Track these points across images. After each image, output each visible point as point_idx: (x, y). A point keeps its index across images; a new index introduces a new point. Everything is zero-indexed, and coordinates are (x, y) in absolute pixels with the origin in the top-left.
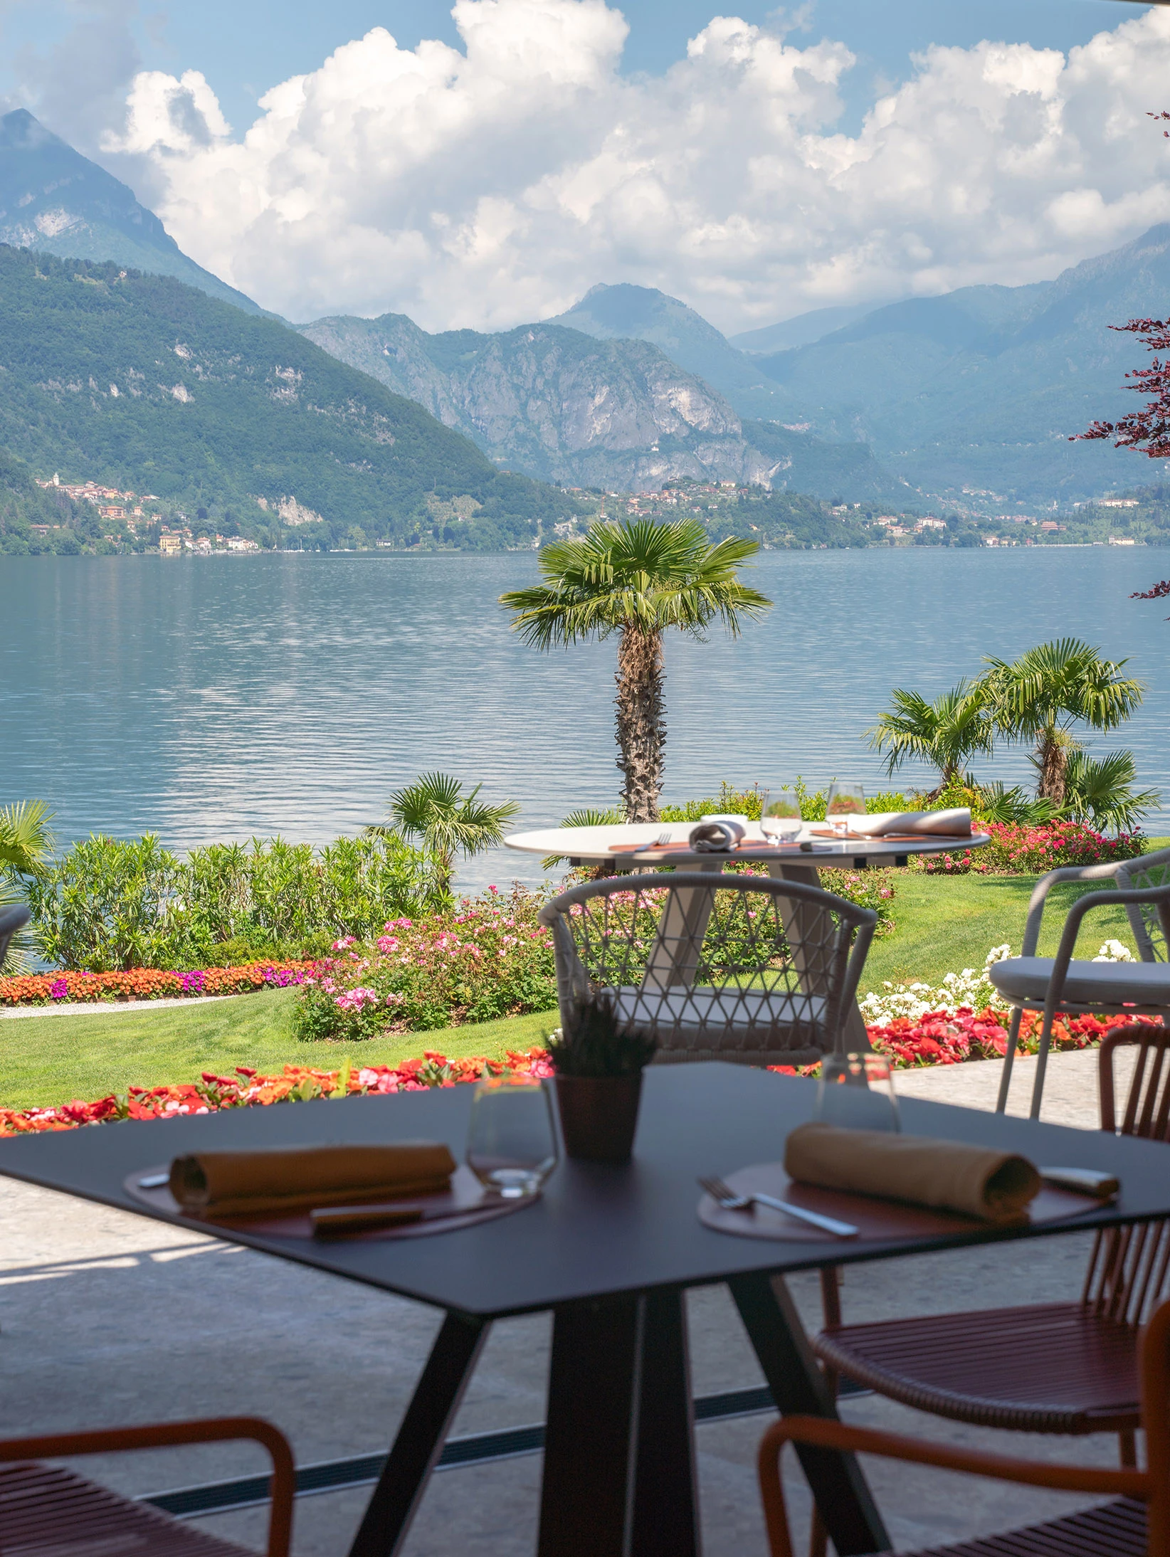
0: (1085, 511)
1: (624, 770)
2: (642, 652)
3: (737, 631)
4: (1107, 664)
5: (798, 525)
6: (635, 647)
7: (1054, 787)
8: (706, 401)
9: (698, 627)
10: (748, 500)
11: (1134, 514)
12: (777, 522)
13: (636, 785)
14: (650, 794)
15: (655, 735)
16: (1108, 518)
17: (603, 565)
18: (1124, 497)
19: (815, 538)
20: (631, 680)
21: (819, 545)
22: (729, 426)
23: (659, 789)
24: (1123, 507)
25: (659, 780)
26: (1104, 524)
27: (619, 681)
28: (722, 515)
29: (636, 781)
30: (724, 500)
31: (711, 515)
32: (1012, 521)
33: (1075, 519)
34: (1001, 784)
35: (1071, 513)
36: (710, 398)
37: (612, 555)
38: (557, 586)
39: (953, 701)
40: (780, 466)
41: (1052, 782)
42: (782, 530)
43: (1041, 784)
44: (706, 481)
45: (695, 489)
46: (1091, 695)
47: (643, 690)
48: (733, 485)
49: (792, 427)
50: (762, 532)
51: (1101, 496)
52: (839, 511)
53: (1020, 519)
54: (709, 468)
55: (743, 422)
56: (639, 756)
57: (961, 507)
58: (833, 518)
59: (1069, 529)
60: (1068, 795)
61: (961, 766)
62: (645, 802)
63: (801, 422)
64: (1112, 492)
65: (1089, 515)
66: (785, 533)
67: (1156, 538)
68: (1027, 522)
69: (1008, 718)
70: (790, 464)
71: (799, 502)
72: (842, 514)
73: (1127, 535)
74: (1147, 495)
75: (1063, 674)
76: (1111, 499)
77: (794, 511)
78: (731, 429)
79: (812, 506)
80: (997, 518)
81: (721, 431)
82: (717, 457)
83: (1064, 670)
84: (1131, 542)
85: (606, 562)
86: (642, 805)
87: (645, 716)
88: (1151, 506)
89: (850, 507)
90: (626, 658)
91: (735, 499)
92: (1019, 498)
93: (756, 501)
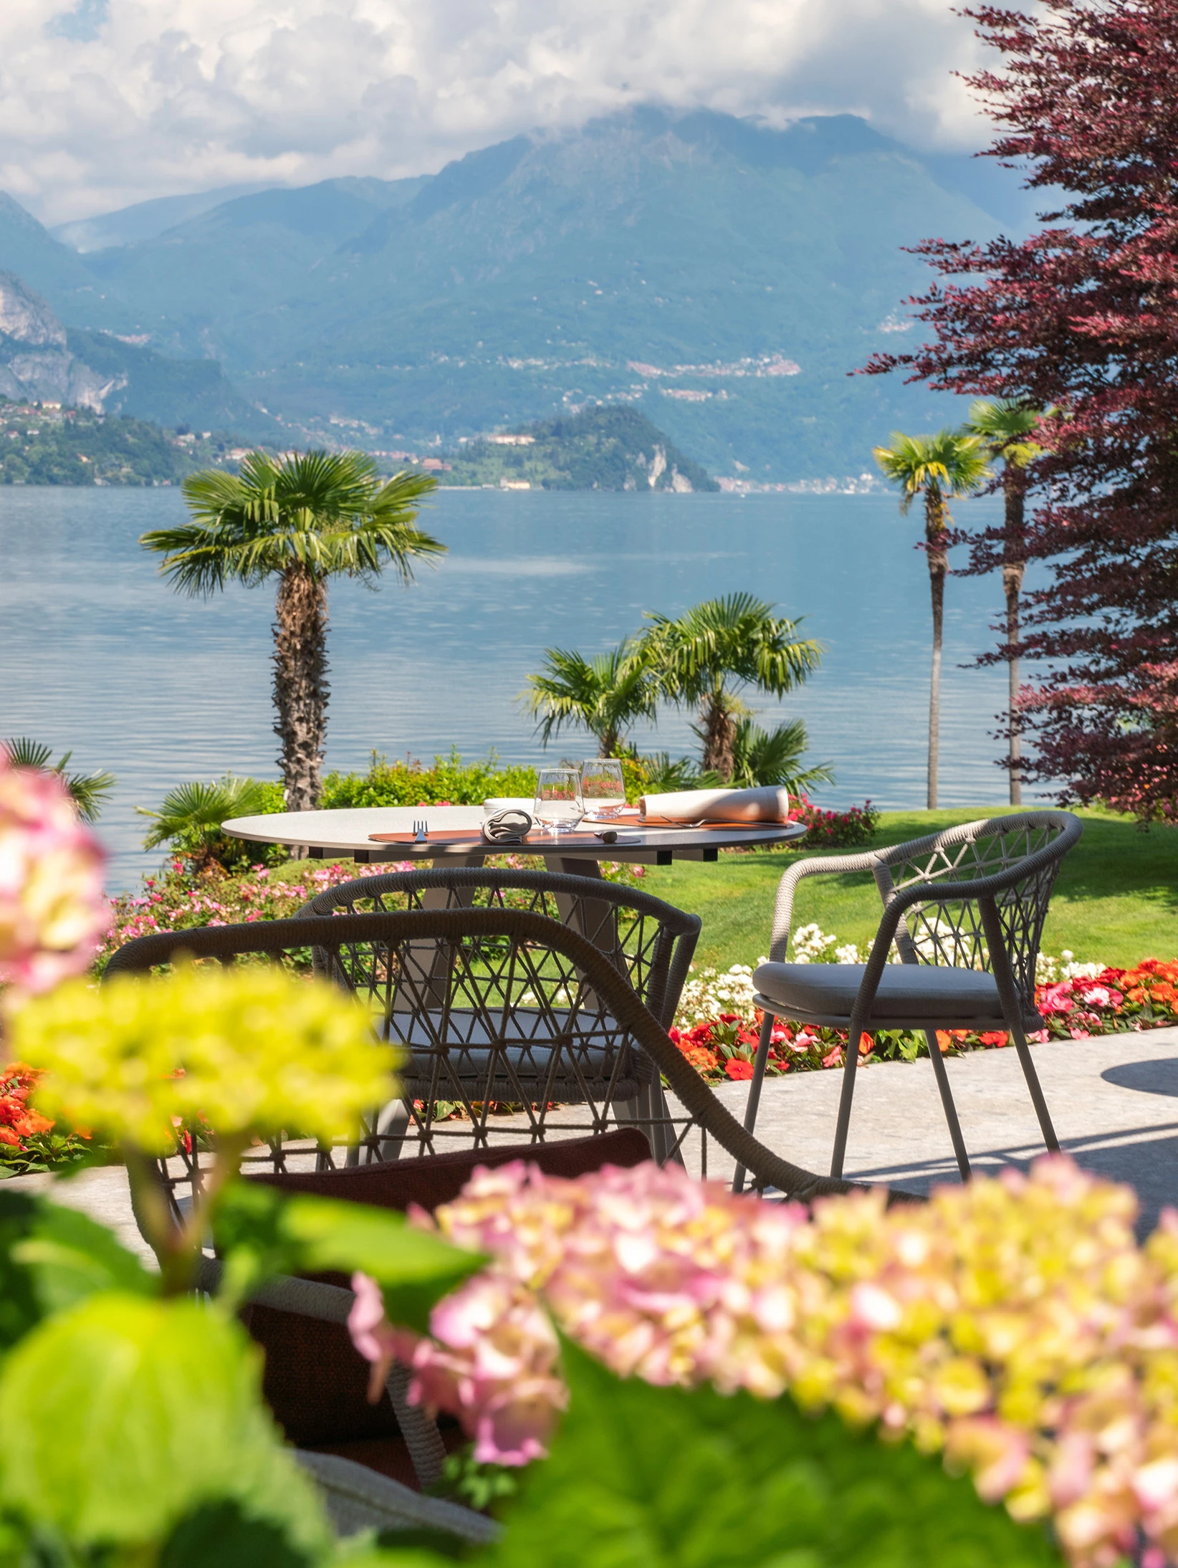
0: (474, 448)
1: (282, 736)
2: (305, 602)
3: (409, 576)
4: (782, 623)
5: (136, 456)
6: (297, 596)
7: (722, 758)
8: (22, 304)
9: (369, 574)
10: (75, 426)
11: (528, 453)
12: (111, 452)
13: (297, 752)
14: (313, 763)
15: (318, 697)
16: (499, 456)
17: (266, 502)
18: (518, 432)
19: (156, 473)
20: (292, 633)
21: (161, 481)
22: (52, 336)
23: (322, 757)
24: (517, 445)
25: (321, 747)
26: (495, 464)
27: (276, 635)
28: (44, 442)
29: (296, 748)
30: (47, 425)
31: (31, 442)
32: (388, 457)
33: (462, 457)
34: (666, 757)
35: (456, 451)
36: (28, 299)
37: (276, 491)
38: (211, 524)
39: (616, 662)
40: (114, 385)
41: (719, 753)
42: (117, 463)
43: (706, 756)
44: (24, 401)
45: (11, 410)
46: (767, 655)
47: (306, 644)
48: (58, 406)
49: (127, 339)
50: (93, 464)
51: (491, 431)
52: (185, 441)
53: (398, 455)
54: (27, 386)
55: (69, 331)
56: (300, 720)
57: (329, 440)
58: (178, 449)
59: (455, 468)
60: (738, 768)
61: (622, 734)
62: (307, 772)
63: (138, 333)
64: (504, 427)
65: (478, 453)
66: (121, 466)
67: (554, 481)
68: (406, 460)
69: (677, 682)
70: (125, 383)
71: (138, 430)
72: (190, 445)
73: (521, 477)
74: (545, 430)
75: (737, 632)
76: (503, 434)
77: (131, 440)
78: (54, 339)
79: (154, 434)
80: (371, 454)
81: (41, 340)
82: (37, 372)
83: (739, 628)
84: (525, 486)
85: (269, 498)
86: (302, 776)
87: (308, 675)
88: (549, 443)
89: (199, 437)
90: (287, 608)
91: (60, 423)
92: (397, 431)
93: (86, 427)
